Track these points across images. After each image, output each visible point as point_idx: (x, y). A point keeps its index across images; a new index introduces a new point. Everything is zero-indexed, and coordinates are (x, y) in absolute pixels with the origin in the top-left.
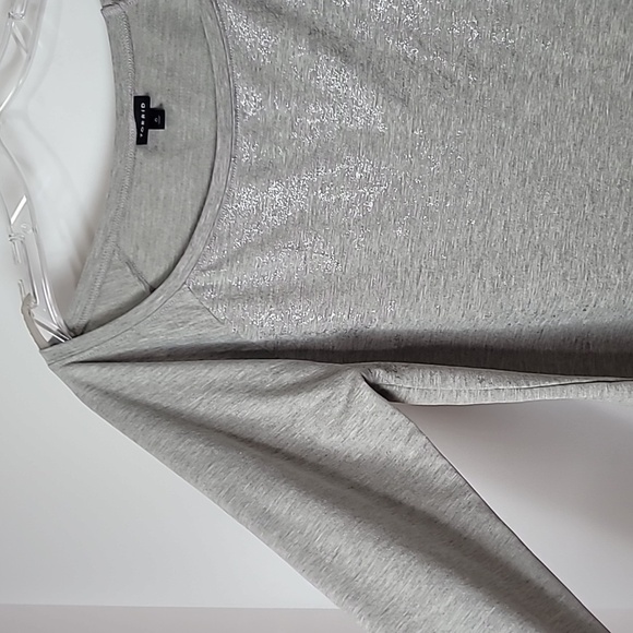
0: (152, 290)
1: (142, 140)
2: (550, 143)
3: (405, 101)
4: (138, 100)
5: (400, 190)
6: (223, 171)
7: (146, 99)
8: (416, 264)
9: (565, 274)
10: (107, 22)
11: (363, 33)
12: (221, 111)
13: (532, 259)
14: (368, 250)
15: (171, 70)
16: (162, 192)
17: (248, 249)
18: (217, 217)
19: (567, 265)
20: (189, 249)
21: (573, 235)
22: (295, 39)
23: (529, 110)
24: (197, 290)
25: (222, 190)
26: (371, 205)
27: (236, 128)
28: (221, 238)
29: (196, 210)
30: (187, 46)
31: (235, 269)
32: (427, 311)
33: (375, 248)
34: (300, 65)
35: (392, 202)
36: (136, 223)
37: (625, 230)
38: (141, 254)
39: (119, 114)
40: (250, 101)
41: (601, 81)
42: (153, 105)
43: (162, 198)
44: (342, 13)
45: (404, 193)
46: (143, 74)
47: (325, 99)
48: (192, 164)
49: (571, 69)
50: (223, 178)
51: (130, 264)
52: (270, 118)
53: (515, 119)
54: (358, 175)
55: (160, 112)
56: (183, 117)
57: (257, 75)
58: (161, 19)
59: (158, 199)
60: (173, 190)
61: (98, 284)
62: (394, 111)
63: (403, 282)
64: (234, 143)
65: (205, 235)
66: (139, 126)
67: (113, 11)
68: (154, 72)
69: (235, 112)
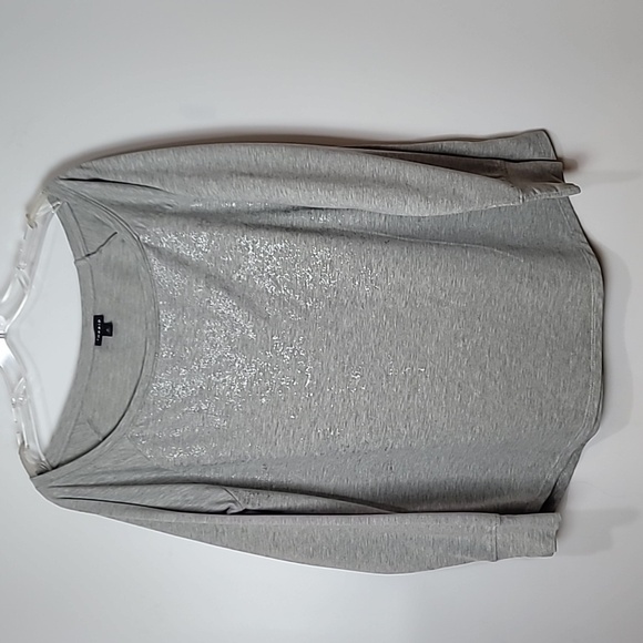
0: (104, 439)
1: (98, 343)
2: (359, 344)
3: (267, 319)
4: (96, 318)
6: (150, 363)
7: (101, 317)
8: (275, 422)
9: (371, 428)
10: (78, 270)
12: (150, 325)
13: (349, 418)
14: (244, 412)
15: (118, 299)
16: (111, 376)
17: (166, 412)
18: (146, 391)
19: (372, 422)
20: (128, 412)
21: (375, 403)
22: (197, 281)
23: (346, 323)
24: (133, 438)
25: (150, 374)
26: (245, 384)
27: (159, 335)
28: (149, 405)
29: (133, 388)
30: (128, 284)
32: (282, 451)
33: (249, 411)
34: (200, 297)
36: (94, 395)
37: (409, 398)
38: (97, 415)
39: (84, 326)
40: (167, 319)
41: (391, 306)
42: (106, 321)
43: (111, 379)
44: (227, 265)
45: (267, 375)
46: (100, 301)
47: (216, 317)
48: (131, 358)
49: (371, 299)
50: (150, 367)
51: (90, 422)
52: (181, 329)
53: (337, 329)
55: (110, 325)
56: (125, 328)
57: (172, 302)
58: (112, 267)
59: (108, 380)
60: (118, 374)
61: (68, 435)
62: (259, 325)
63: (266, 433)
64: (158, 345)
65: (138, 403)
66: (96, 334)
67: (82, 263)
68: (107, 300)
69: (159, 326)
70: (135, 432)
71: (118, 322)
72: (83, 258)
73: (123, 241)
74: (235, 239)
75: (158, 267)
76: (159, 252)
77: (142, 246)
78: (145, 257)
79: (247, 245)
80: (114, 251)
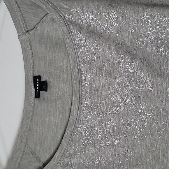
1: (37, 96)
3: (162, 75)
4: (35, 78)
5: (160, 117)
6: (75, 110)
7: (39, 77)
10: (21, 42)
11: (141, 44)
12: (74, 82)
14: (145, 145)
15: (50, 63)
16: (47, 119)
17: (88, 146)
18: (73, 131)
20: (60, 147)
22: (109, 48)
24: (64, 166)
25: (75, 119)
26: (146, 124)
27: (82, 90)
28: (75, 141)
29: (63, 128)
30: (57, 52)
31: (82, 156)
33: (149, 144)
34: (111, 60)
35: (156, 123)
36: (35, 134)
38: (38, 147)
39: (27, 84)
40: (87, 76)
42: (43, 80)
43: (47, 122)
44: (131, 35)
46: (37, 65)
47: (123, 75)
48: (61, 106)
50: (75, 113)
52: (97, 85)
54: (140, 111)
56: (56, 84)
57: (91, 66)
58: (45, 40)
59: (45, 122)
60: (52, 118)
61: (18, 162)
62: (156, 80)
63: (163, 161)
64: (81, 97)
65: (67, 140)
66: (36, 90)
67: (23, 37)
68: (42, 64)
69: (81, 82)
70: (66, 161)
71: (51, 80)
72: (24, 34)
73: (53, 20)
74: (138, 15)
75: (80, 39)
76: (80, 27)
77: (67, 23)
78: (70, 31)
79: (147, 20)
80: (46, 28)
